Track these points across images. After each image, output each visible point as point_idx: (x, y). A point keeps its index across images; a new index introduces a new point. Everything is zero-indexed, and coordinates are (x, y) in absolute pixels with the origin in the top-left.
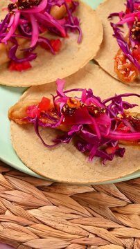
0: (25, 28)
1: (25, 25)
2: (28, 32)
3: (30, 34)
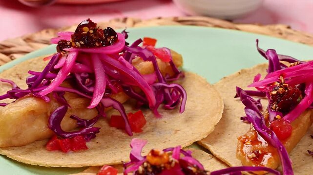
0: (84, 79)
1: (83, 75)
2: (89, 87)
3: (91, 90)
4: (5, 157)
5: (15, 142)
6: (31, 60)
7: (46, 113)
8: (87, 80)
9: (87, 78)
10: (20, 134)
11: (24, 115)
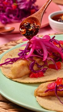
4: (16, 81)
5: (19, 76)
6: (13, 50)
7: (28, 65)
8: (40, 52)
9: (40, 51)
10: (20, 73)
11: (21, 66)
